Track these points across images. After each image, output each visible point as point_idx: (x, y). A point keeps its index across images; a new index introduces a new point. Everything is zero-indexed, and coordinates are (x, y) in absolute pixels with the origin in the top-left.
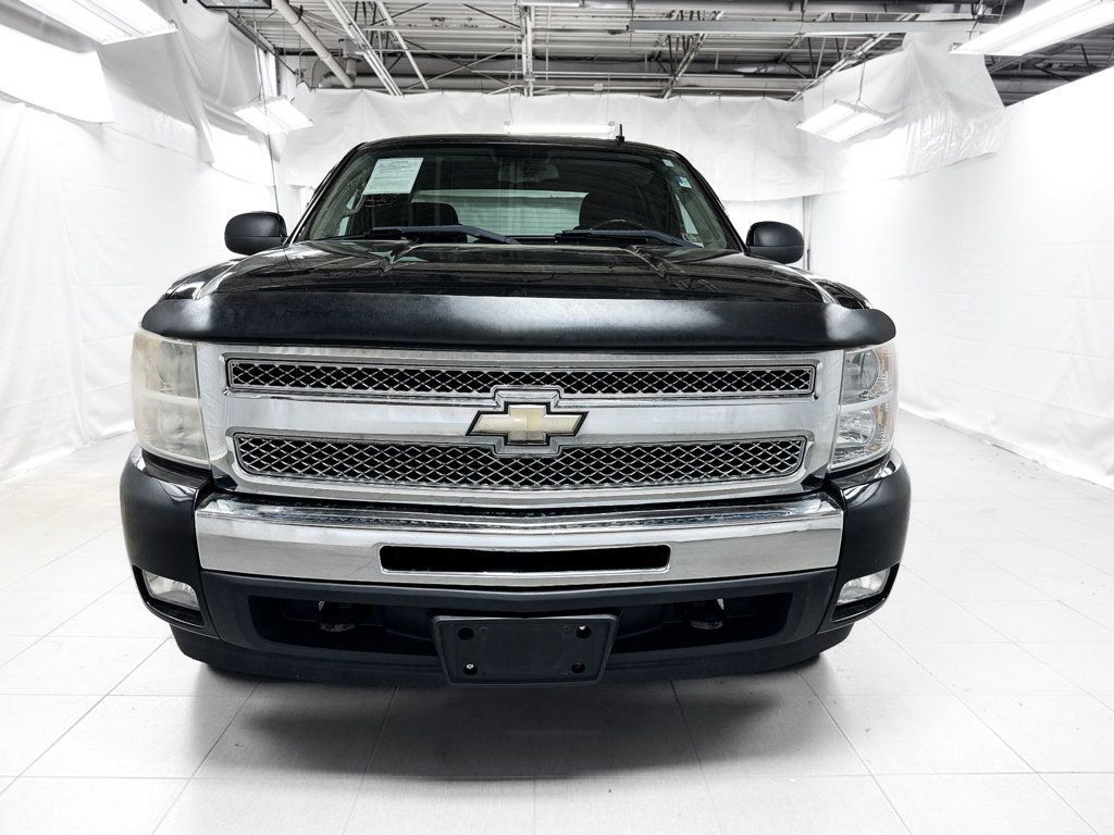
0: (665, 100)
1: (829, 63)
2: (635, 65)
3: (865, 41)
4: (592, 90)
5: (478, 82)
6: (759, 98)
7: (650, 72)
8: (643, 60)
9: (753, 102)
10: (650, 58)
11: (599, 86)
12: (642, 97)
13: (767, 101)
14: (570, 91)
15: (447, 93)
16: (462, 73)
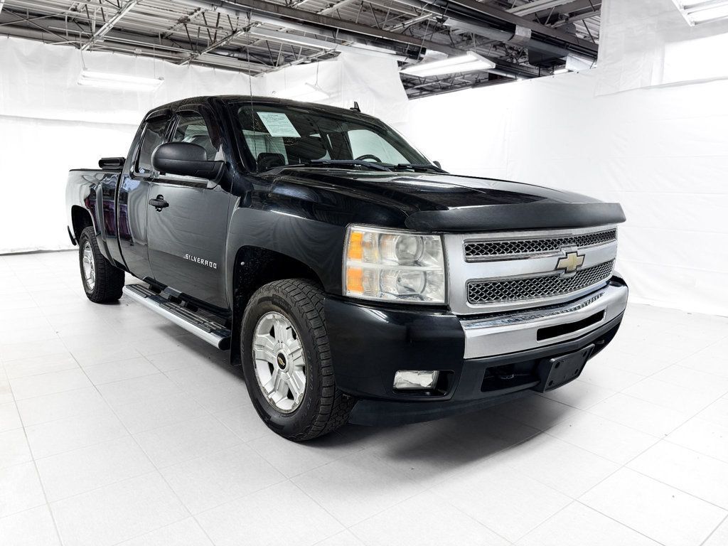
0: (181, 66)
1: (288, 60)
2: (152, 39)
3: (318, 52)
4: (133, 53)
5: (39, 34)
6: (237, 73)
7: (162, 44)
8: (157, 36)
9: (234, 74)
10: (162, 36)
11: (138, 51)
12: (165, 62)
13: (242, 76)
14: (114, 50)
15: (11, 38)
16: (24, 25)
